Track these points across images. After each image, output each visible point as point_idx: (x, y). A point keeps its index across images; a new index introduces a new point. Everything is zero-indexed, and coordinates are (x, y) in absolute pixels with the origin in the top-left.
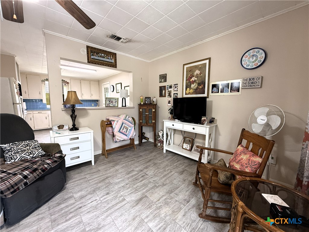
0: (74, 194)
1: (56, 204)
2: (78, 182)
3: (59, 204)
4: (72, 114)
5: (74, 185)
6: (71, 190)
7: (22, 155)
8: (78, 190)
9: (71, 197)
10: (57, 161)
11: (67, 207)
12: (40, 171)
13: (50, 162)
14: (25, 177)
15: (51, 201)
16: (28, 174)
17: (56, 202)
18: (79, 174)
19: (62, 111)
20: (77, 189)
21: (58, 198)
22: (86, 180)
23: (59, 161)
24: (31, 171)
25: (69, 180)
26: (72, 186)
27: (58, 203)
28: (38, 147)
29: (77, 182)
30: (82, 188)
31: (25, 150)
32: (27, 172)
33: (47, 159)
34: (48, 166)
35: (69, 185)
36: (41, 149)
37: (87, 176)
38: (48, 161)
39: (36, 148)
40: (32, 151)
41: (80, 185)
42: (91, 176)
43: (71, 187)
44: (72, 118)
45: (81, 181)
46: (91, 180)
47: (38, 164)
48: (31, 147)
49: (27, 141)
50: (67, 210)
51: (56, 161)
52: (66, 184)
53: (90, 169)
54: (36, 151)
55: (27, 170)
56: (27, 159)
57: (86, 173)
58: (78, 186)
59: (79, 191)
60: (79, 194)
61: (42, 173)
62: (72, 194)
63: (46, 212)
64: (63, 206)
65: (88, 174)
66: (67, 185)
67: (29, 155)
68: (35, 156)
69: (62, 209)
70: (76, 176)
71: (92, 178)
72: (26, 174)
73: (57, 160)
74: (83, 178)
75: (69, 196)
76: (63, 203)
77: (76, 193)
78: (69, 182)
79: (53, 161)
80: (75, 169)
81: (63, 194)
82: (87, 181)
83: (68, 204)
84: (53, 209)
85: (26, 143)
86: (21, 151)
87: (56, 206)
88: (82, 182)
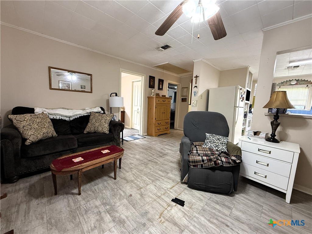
0: (234, 208)
1: (216, 201)
2: (250, 202)
3: (217, 203)
4: (274, 121)
5: (243, 201)
6: (235, 203)
7: (212, 145)
8: (242, 209)
9: (229, 208)
10: (231, 164)
11: (220, 211)
12: (213, 162)
13: (224, 161)
14: (203, 161)
15: (216, 195)
16: (205, 160)
17: (217, 199)
18: (257, 196)
19: (266, 115)
20: (241, 207)
21: (221, 197)
22: (260, 209)
23: (232, 165)
24: (208, 159)
25: (243, 193)
26: (240, 201)
27: (217, 201)
28: (225, 144)
29: (248, 201)
30: (247, 212)
31: (215, 142)
32: (205, 157)
33: (224, 157)
34: (220, 162)
35: (239, 197)
36: (226, 147)
37: (265, 207)
38: (224, 159)
39: (223, 143)
40: (219, 145)
41: (248, 207)
42: (272, 211)
43: (238, 200)
44: (272, 125)
45: (253, 205)
46: (265, 214)
47: (214, 156)
48: (220, 142)
49: (221, 136)
50: (217, 213)
51: (229, 163)
52: (237, 194)
53: (277, 203)
54: (221, 146)
55: (206, 156)
56: (213, 150)
57: (267, 203)
58: (245, 206)
59: (241, 211)
60: (238, 214)
61: (214, 166)
62: (233, 207)
63: (206, 199)
64: (218, 207)
65: (269, 205)
66: (237, 196)
67: (215, 147)
68: (219, 149)
69: (215, 209)
70: (253, 195)
71: (269, 214)
72: (204, 159)
73: (231, 162)
74: (258, 204)
75: (229, 205)
76: (220, 205)
77: (237, 209)
78: (242, 195)
79: (227, 161)
80: (259, 188)
81: (227, 199)
82: (259, 211)
83: (222, 211)
84: (211, 201)
85: (219, 138)
86: (213, 142)
87: (214, 202)
88: (253, 207)
